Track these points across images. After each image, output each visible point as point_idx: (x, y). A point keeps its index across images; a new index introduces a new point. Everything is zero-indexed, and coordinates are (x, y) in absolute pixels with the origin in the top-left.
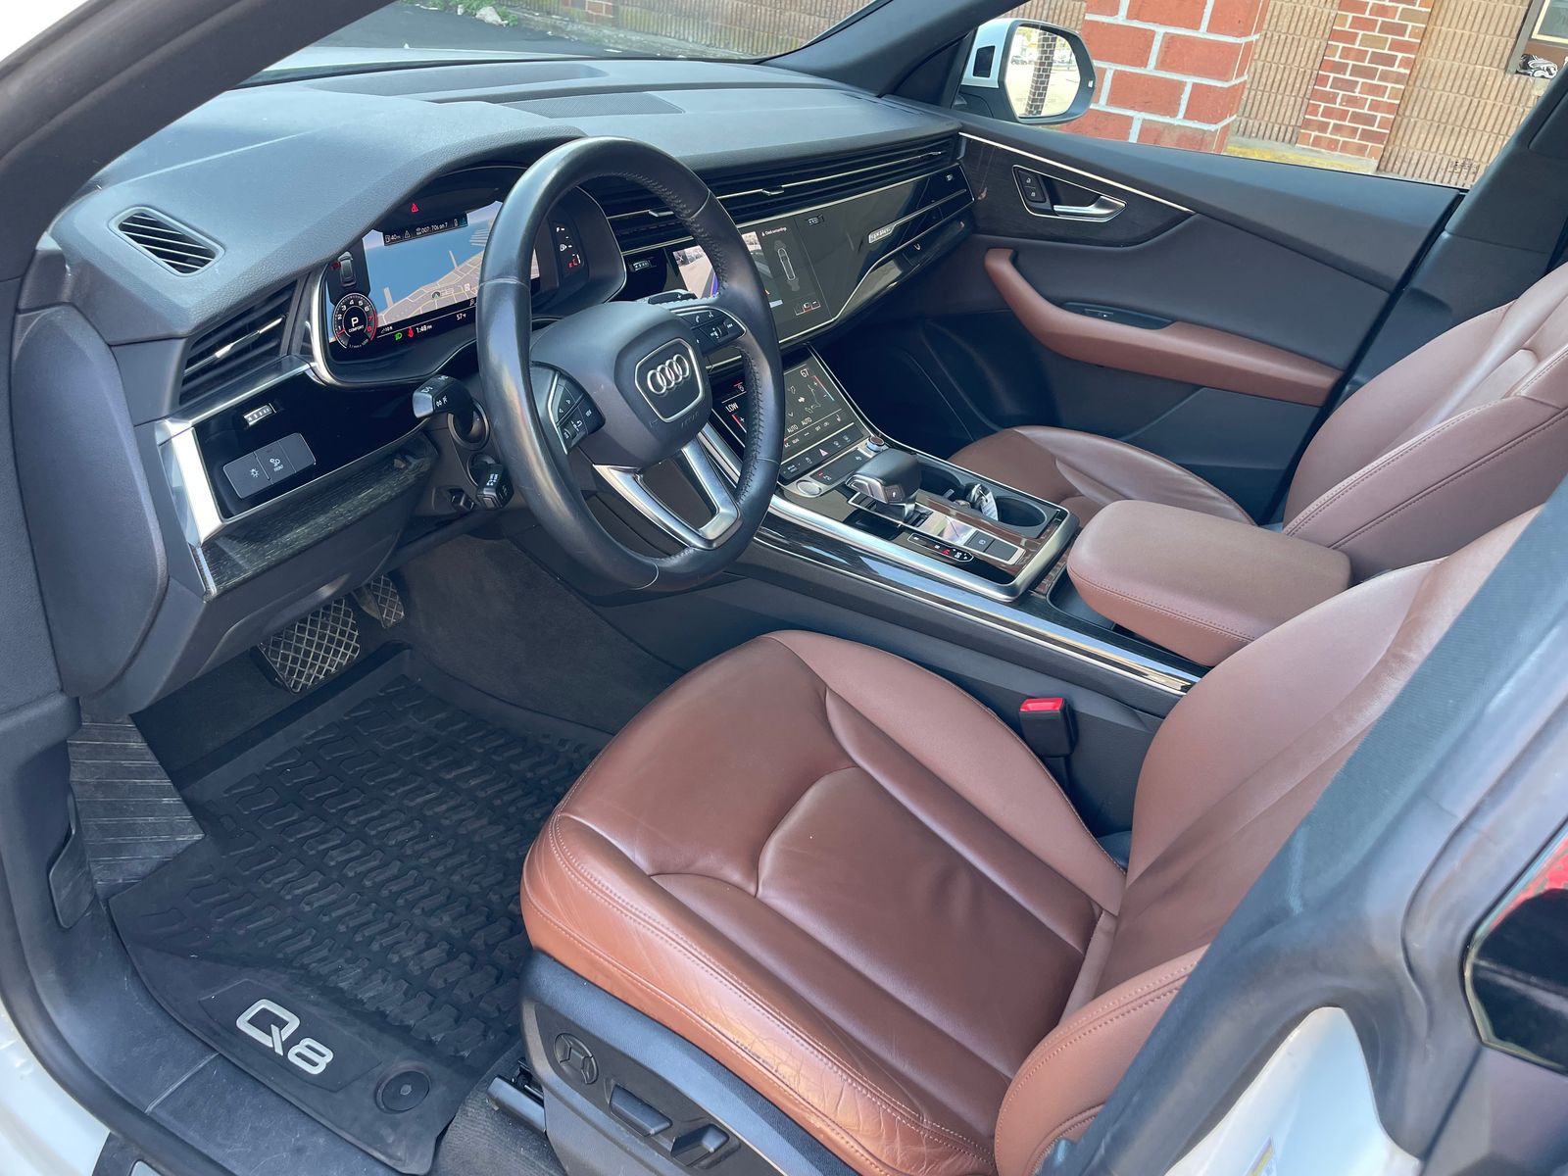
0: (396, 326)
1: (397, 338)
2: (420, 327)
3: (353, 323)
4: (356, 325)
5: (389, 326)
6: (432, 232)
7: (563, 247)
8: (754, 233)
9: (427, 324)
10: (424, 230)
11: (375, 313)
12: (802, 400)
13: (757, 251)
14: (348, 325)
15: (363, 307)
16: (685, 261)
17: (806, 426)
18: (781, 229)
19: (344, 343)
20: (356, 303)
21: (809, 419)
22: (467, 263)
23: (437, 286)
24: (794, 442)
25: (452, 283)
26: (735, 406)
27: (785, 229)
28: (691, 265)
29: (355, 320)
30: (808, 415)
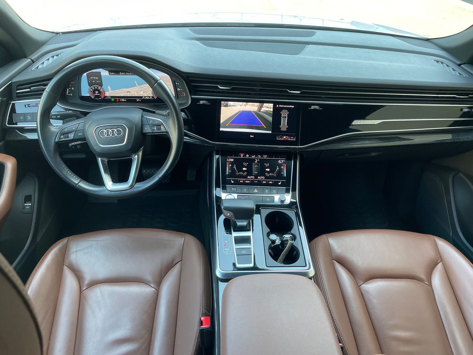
0: (112, 97)
1: (112, 100)
2: (121, 99)
3: (96, 93)
4: (97, 93)
5: (109, 96)
6: (126, 74)
7: (179, 89)
8: (272, 104)
9: (124, 99)
10: (123, 73)
11: (104, 92)
12: (268, 170)
13: (270, 111)
14: (94, 93)
15: (100, 89)
16: (227, 106)
17: (259, 179)
18: (291, 106)
19: (93, 97)
20: (97, 87)
21: (263, 178)
22: (142, 86)
23: (129, 90)
24: (246, 182)
25: (136, 90)
26: (232, 160)
27: (293, 107)
28: (229, 107)
29: (97, 92)
30: (265, 176)
